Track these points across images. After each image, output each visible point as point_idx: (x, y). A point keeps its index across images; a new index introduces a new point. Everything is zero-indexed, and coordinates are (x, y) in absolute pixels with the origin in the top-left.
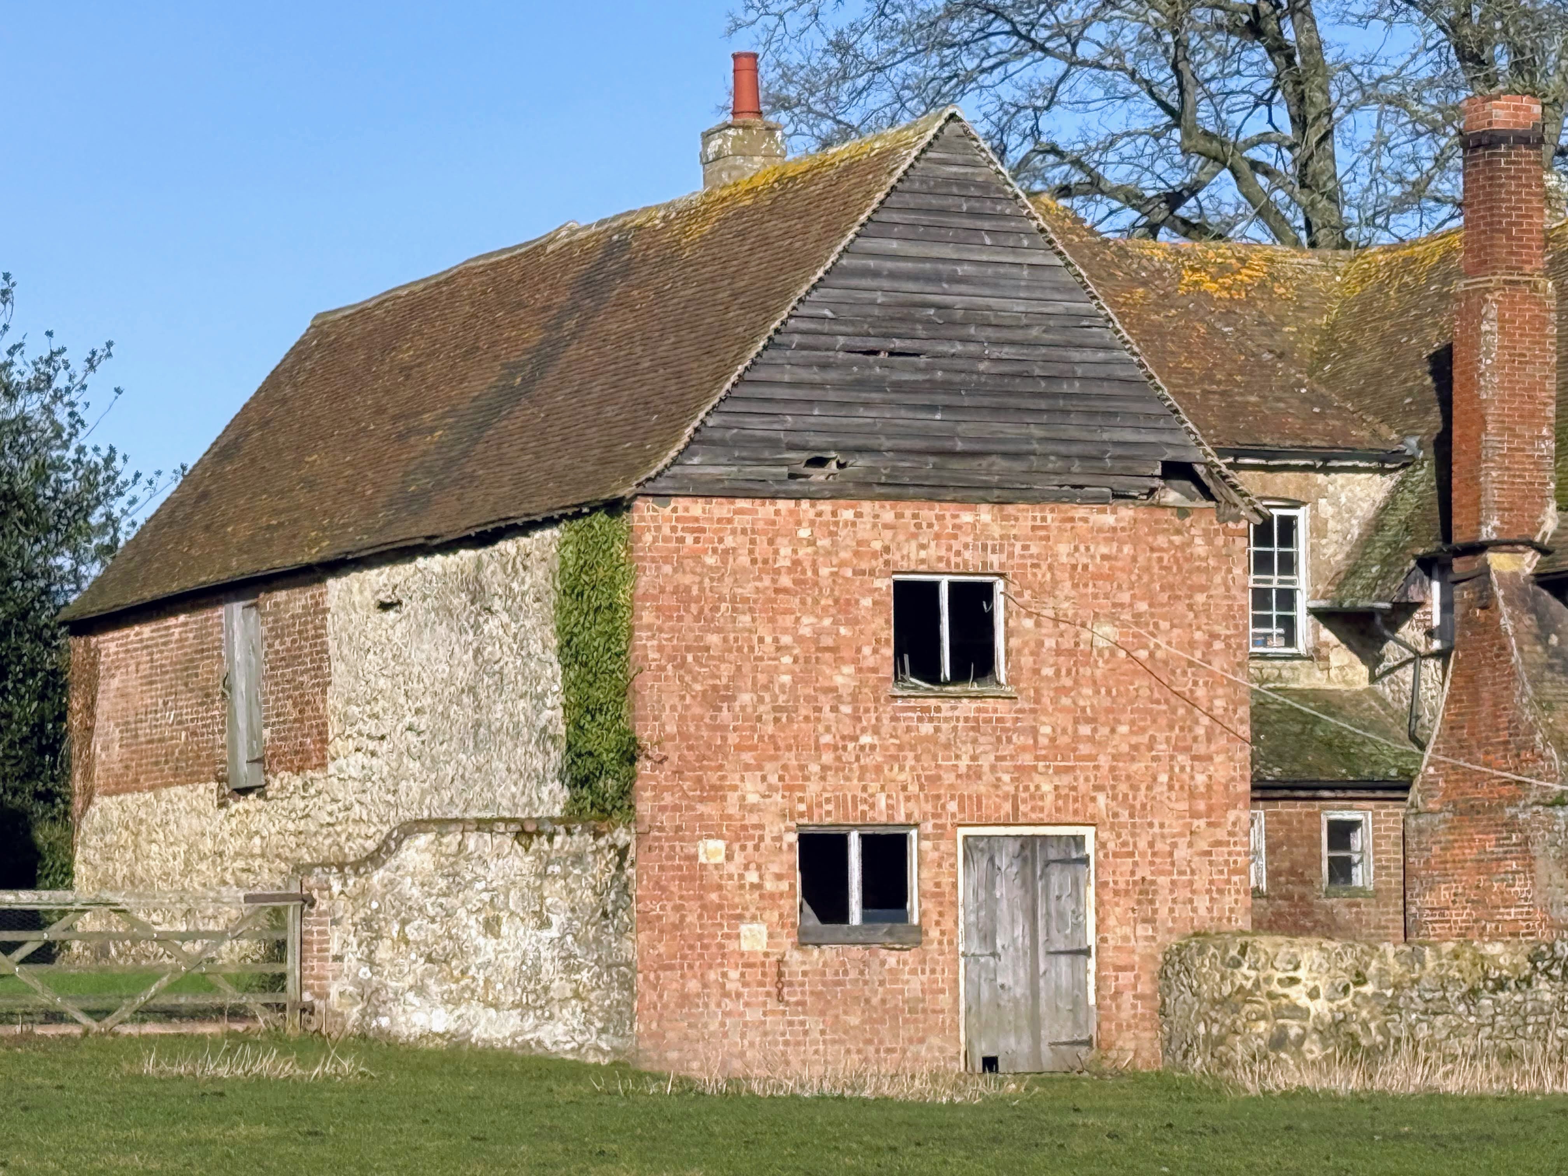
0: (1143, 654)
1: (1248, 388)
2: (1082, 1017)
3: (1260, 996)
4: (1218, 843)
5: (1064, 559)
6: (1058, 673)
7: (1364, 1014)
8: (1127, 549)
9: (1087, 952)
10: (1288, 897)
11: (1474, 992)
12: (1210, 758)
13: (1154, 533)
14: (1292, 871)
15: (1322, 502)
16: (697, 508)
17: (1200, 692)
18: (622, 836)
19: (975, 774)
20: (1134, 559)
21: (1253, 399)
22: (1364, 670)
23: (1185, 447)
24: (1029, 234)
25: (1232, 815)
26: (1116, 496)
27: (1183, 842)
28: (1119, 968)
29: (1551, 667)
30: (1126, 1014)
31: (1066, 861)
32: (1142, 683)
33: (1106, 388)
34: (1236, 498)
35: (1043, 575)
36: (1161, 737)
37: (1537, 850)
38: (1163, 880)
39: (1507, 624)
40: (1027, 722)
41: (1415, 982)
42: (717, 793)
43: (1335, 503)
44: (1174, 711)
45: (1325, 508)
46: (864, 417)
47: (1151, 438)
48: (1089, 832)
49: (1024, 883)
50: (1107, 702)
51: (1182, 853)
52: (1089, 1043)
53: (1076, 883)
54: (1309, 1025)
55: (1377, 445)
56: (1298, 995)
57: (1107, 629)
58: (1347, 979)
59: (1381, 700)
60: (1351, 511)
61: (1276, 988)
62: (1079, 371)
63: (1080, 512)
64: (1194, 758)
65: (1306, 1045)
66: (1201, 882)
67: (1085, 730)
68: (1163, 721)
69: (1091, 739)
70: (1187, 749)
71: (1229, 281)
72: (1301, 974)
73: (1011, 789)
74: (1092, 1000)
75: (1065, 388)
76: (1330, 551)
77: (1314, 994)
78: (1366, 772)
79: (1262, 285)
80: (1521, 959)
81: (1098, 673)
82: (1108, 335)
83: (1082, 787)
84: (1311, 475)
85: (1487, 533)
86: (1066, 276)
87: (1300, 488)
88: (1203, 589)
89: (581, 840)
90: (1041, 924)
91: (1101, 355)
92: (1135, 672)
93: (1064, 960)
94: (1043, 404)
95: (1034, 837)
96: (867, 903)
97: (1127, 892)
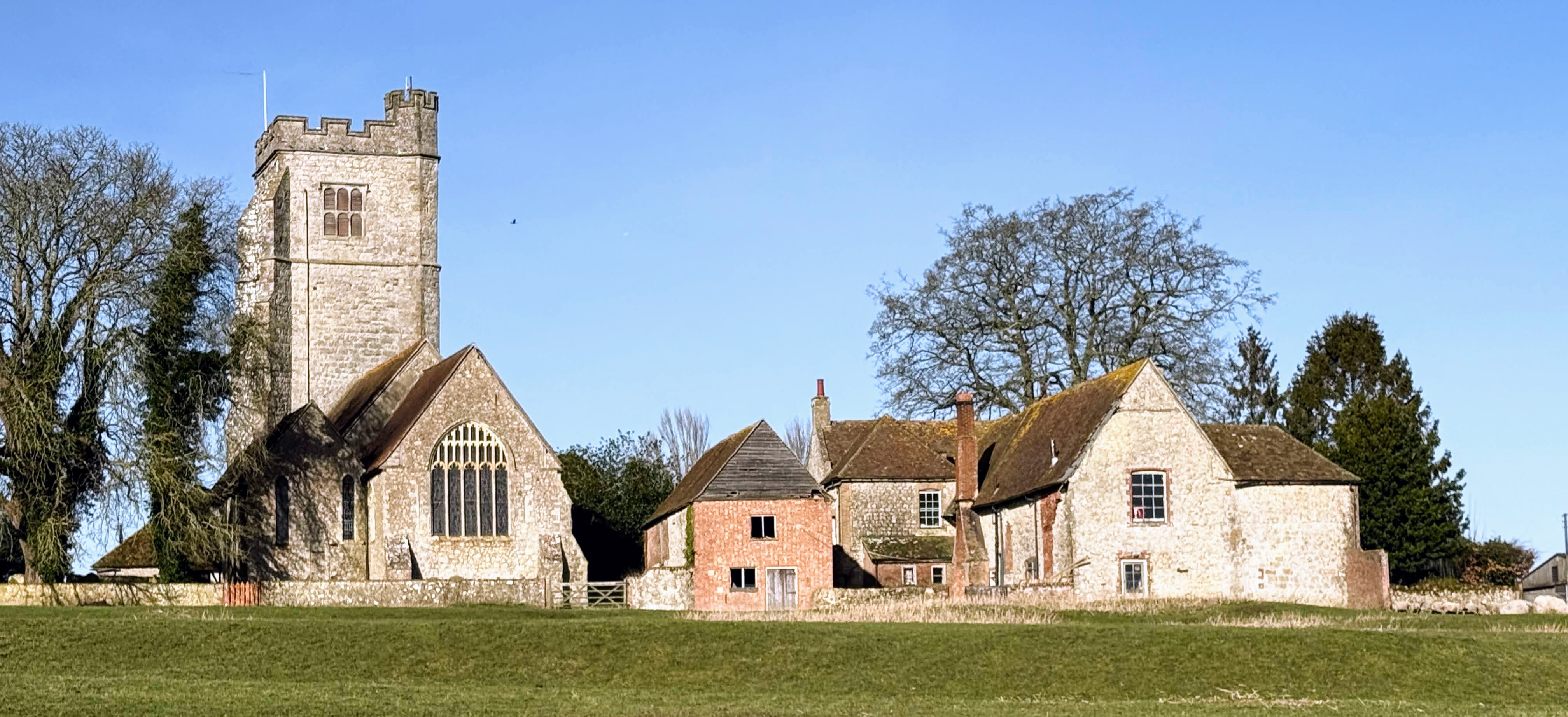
0: (807, 531)
2: (795, 606)
3: (822, 600)
4: (825, 570)
5: (789, 511)
6: (788, 535)
7: (844, 604)
8: (804, 509)
9: (795, 593)
12: (823, 552)
13: (810, 505)
15: (944, 490)
16: (707, 503)
17: (821, 538)
18: (692, 570)
19: (769, 556)
20: (805, 511)
22: (956, 531)
24: (780, 444)
25: (828, 564)
26: (801, 498)
27: (817, 570)
28: (802, 596)
30: (804, 605)
31: (790, 574)
33: (799, 475)
34: (828, 497)
35: (785, 515)
36: (811, 548)
37: (966, 573)
38: (812, 578)
39: (962, 519)
40: (781, 545)
42: (712, 561)
43: (948, 489)
44: (815, 542)
46: (744, 483)
47: (810, 485)
48: (796, 568)
49: (781, 579)
50: (799, 541)
51: (817, 572)
53: (793, 579)
57: (799, 526)
60: (949, 492)
62: (793, 472)
63: (793, 501)
64: (820, 552)
66: (821, 578)
67: (794, 547)
68: (812, 545)
69: (796, 549)
70: (817, 550)
72: (829, 595)
73: (778, 560)
74: (796, 603)
75: (789, 475)
76: (946, 502)
81: (797, 535)
82: (798, 464)
83: (794, 559)
84: (941, 483)
85: (964, 498)
86: (789, 452)
87: (938, 487)
88: (820, 516)
89: (683, 571)
90: (785, 588)
91: (798, 468)
92: (806, 535)
93: (790, 595)
94: (784, 479)
95: (783, 569)
96: (746, 583)
97: (804, 581)
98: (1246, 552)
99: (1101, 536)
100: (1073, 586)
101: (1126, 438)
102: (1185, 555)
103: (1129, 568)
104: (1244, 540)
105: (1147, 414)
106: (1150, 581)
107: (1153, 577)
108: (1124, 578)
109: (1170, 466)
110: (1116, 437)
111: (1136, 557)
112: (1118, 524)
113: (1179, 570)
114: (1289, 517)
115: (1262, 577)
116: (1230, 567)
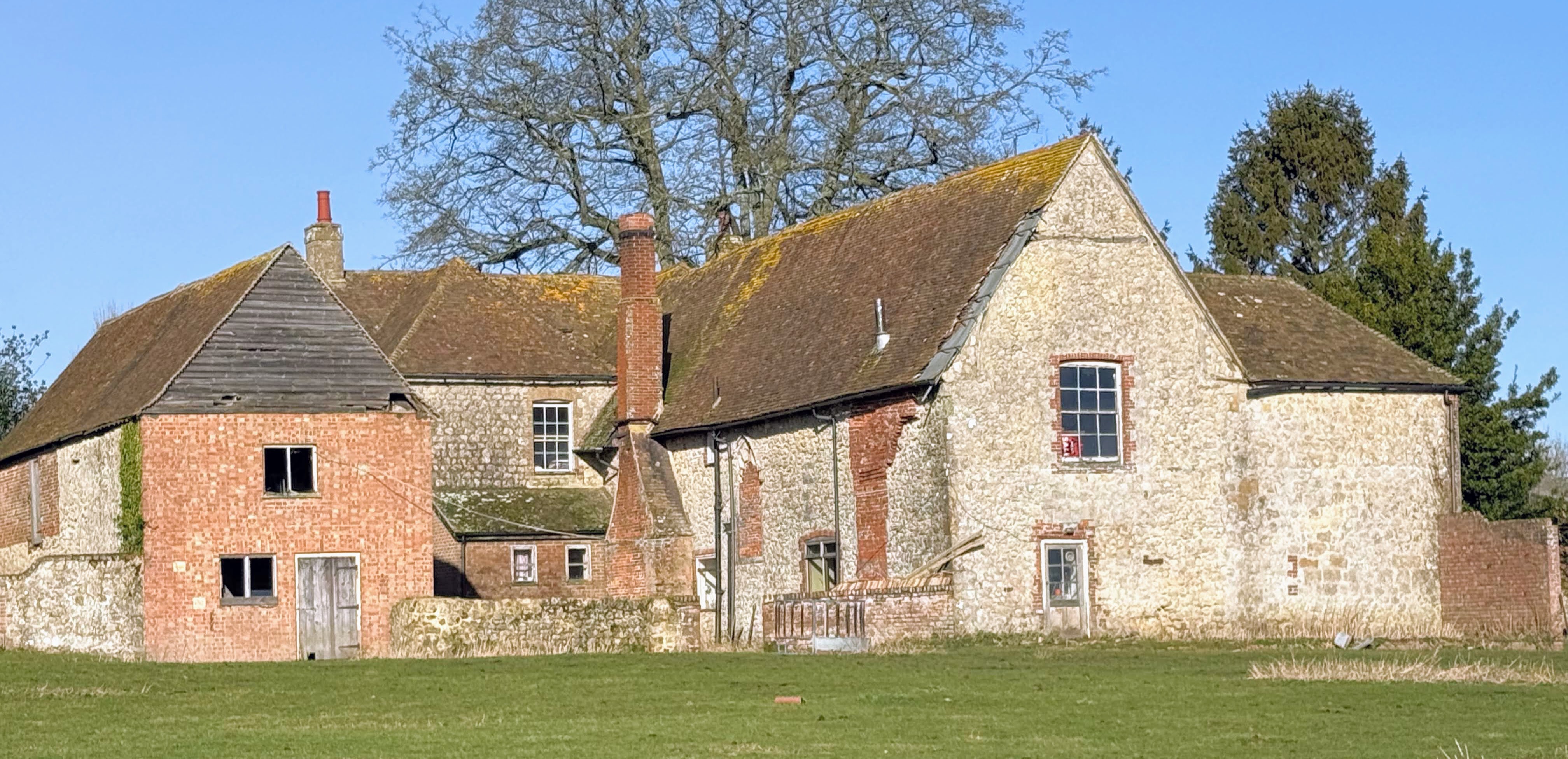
0: (381, 478)
2: (355, 634)
3: (420, 624)
4: (417, 559)
5: (343, 437)
6: (341, 486)
7: (467, 630)
8: (374, 432)
9: (357, 607)
10: (549, 585)
11: (517, 621)
12: (413, 522)
13: (386, 424)
14: (550, 573)
15: (579, 401)
16: (171, 419)
17: (409, 493)
18: (137, 561)
19: (303, 531)
20: (377, 436)
22: (600, 478)
23: (401, 387)
24: (325, 296)
25: (424, 546)
26: (368, 409)
27: (401, 559)
28: (370, 614)
29: (655, 477)
30: (374, 634)
31: (346, 568)
32: (381, 490)
33: (363, 362)
34: (425, 409)
35: (334, 444)
36: (390, 513)
37: (646, 560)
38: (392, 576)
39: (636, 457)
40: (327, 508)
41: (491, 616)
42: (182, 542)
43: (586, 400)
44: (396, 501)
45: (581, 403)
46: (248, 377)
47: (385, 383)
48: (357, 555)
49: (327, 578)
50: (365, 499)
51: (401, 563)
52: (358, 646)
53: (351, 577)
54: (440, 636)
55: (605, 373)
56: (435, 623)
57: (364, 467)
58: (458, 616)
60: (593, 404)
61: (426, 620)
62: (350, 355)
63: (352, 416)
64: (406, 522)
65: (439, 644)
66: (409, 576)
67: (354, 511)
68: (391, 506)
69: (357, 515)
70: (401, 519)
71: (568, 293)
72: (437, 614)
73: (320, 537)
74: (359, 628)
75: (344, 363)
76: (583, 423)
77: (442, 622)
78: (587, 526)
79: (586, 295)
80: (538, 605)
81: (360, 486)
82: (364, 339)
83: (353, 535)
84: (573, 388)
85: (629, 415)
86: (343, 314)
87: (568, 394)
88: (409, 448)
89: (119, 563)
90: (335, 595)
91: (360, 348)
92: (378, 486)
93: (346, 611)
94: (333, 370)
95: (331, 558)
96: (253, 587)
97: (375, 581)
98: (1266, 523)
99: (1003, 492)
100: (952, 594)
101: (1050, 294)
102: (1157, 530)
103: (1054, 556)
104: (1262, 500)
105: (1086, 246)
106: (1094, 582)
107: (1101, 574)
108: (1045, 578)
109: (1129, 352)
110: (1031, 290)
111: (1070, 534)
112: (1035, 468)
113: (1147, 561)
114: (1341, 456)
115: (1293, 573)
116: (1237, 555)
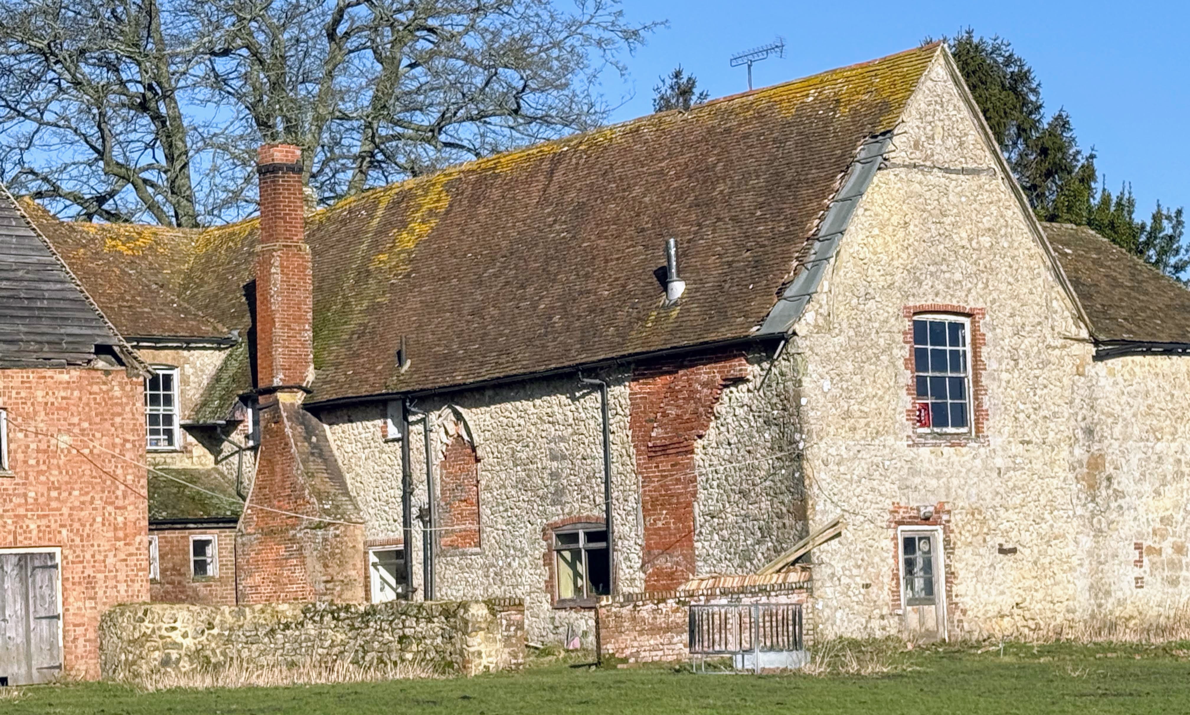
0: (86, 451)
1: (144, 304)
2: (55, 653)
3: (155, 637)
4: (131, 555)
5: (40, 399)
6: (38, 462)
7: (213, 645)
8: (76, 393)
9: (57, 617)
10: (172, 583)
11: (273, 631)
12: (124, 508)
13: (91, 384)
14: (174, 569)
15: (187, 366)
17: (119, 471)
20: (80, 399)
21: (146, 310)
22: (212, 458)
23: (108, 336)
24: (15, 218)
25: (138, 539)
26: (69, 364)
27: (111, 554)
28: (75, 625)
29: (313, 454)
30: (80, 651)
31: (45, 567)
32: (86, 467)
33: (62, 304)
34: (136, 364)
35: (30, 409)
36: (97, 497)
37: (306, 553)
38: (101, 576)
39: (288, 431)
40: (21, 490)
41: (241, 627)
43: (194, 367)
44: (104, 482)
45: (188, 369)
47: (89, 332)
48: (57, 551)
49: (21, 579)
50: (67, 478)
51: (110, 560)
52: (59, 667)
53: (51, 579)
54: (183, 652)
55: (216, 334)
56: (176, 636)
57: (66, 438)
58: (203, 626)
59: (222, 474)
60: (202, 371)
61: (164, 633)
62: (47, 295)
63: (49, 373)
64: (117, 508)
65: (182, 663)
66: (121, 576)
67: (54, 494)
68: (98, 488)
69: (57, 499)
70: (112, 503)
71: (132, 245)
72: (178, 625)
73: (13, 528)
74: (61, 644)
75: (39, 304)
76: (191, 393)
77: (185, 635)
78: (213, 513)
79: (151, 248)
80: (298, 612)
81: (61, 462)
82: (62, 274)
83: (53, 526)
84: (180, 351)
85: (277, 382)
86: (38, 242)
87: (174, 359)
88: (119, 414)
90: (31, 602)
91: (59, 286)
92: (82, 461)
93: (44, 621)
94: (26, 313)
95: (26, 554)
97: (80, 583)
98: (1113, 505)
99: (861, 467)
100: (810, 591)
101: (901, 234)
102: (1011, 515)
103: (909, 544)
104: (1109, 479)
105: (936, 178)
106: (951, 575)
107: (957, 566)
108: (901, 569)
109: (980, 305)
110: (882, 227)
111: (926, 519)
112: (890, 440)
113: (1002, 551)
114: (1181, 429)
115: (1139, 563)
116: (1086, 542)
